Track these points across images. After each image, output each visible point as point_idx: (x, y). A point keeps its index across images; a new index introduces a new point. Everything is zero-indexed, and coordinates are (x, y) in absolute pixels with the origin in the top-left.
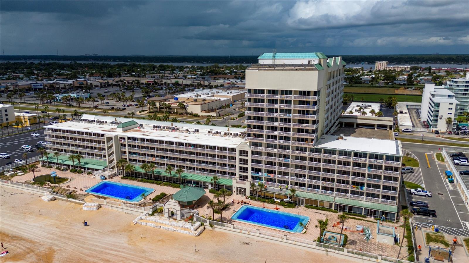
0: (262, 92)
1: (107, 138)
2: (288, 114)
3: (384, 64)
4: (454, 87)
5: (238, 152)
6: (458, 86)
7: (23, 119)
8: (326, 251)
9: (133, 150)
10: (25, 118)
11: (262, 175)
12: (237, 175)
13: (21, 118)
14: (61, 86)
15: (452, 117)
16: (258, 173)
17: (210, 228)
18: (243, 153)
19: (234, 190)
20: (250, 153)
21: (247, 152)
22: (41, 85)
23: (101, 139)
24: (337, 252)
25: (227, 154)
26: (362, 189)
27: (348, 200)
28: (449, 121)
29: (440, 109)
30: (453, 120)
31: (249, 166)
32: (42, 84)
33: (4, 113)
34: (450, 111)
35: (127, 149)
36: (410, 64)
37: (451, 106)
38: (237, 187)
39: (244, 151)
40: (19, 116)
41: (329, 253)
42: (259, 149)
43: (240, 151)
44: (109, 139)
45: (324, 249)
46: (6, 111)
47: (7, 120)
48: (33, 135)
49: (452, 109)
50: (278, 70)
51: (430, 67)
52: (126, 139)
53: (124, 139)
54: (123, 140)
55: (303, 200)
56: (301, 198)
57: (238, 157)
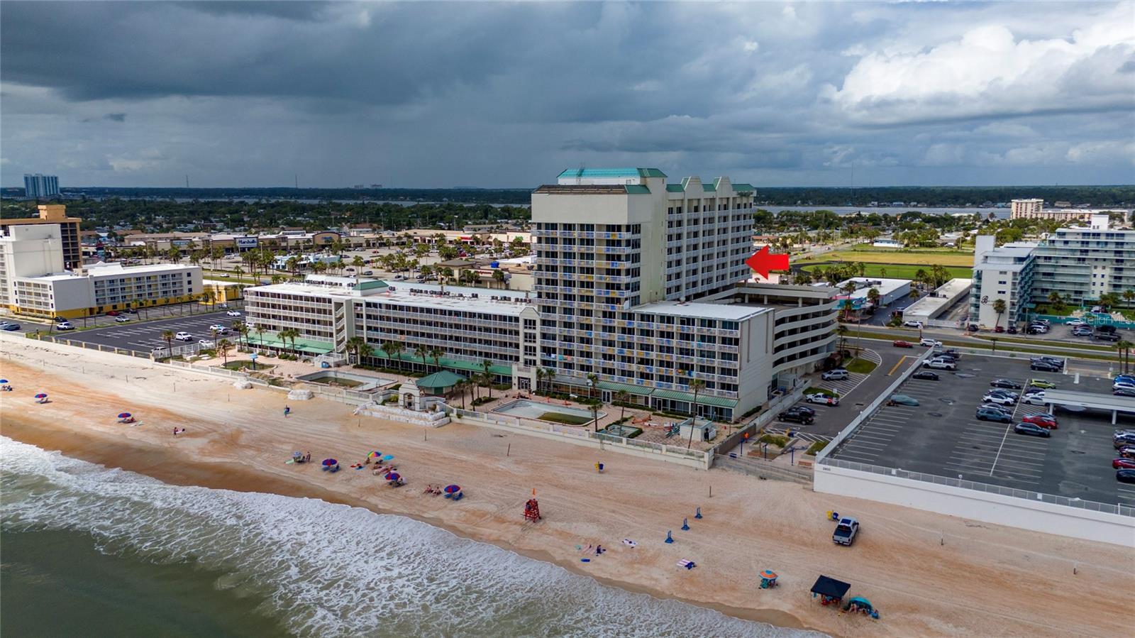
0: (554, 226)
1: (335, 303)
2: (590, 261)
5: (521, 323)
8: (601, 443)
9: (373, 323)
11: (556, 357)
12: (522, 360)
13: (212, 289)
14: (290, 245)
16: (550, 356)
17: (458, 420)
18: (530, 323)
19: (515, 381)
20: (538, 323)
21: (534, 321)
22: (253, 242)
23: (326, 306)
24: (614, 443)
25: (507, 326)
26: (690, 375)
27: (674, 391)
28: (1000, 306)
29: (984, 284)
30: (1008, 305)
31: (538, 344)
32: (255, 240)
33: (185, 279)
34: (1002, 288)
35: (364, 322)
37: (1002, 278)
38: (519, 378)
39: (530, 321)
41: (605, 447)
42: (552, 317)
43: (526, 321)
44: (339, 305)
45: (598, 441)
46: (189, 275)
47: (190, 290)
49: (1005, 283)
50: (575, 193)
52: (364, 305)
53: (361, 305)
54: (359, 308)
55: (608, 393)
56: (607, 391)
57: (522, 330)
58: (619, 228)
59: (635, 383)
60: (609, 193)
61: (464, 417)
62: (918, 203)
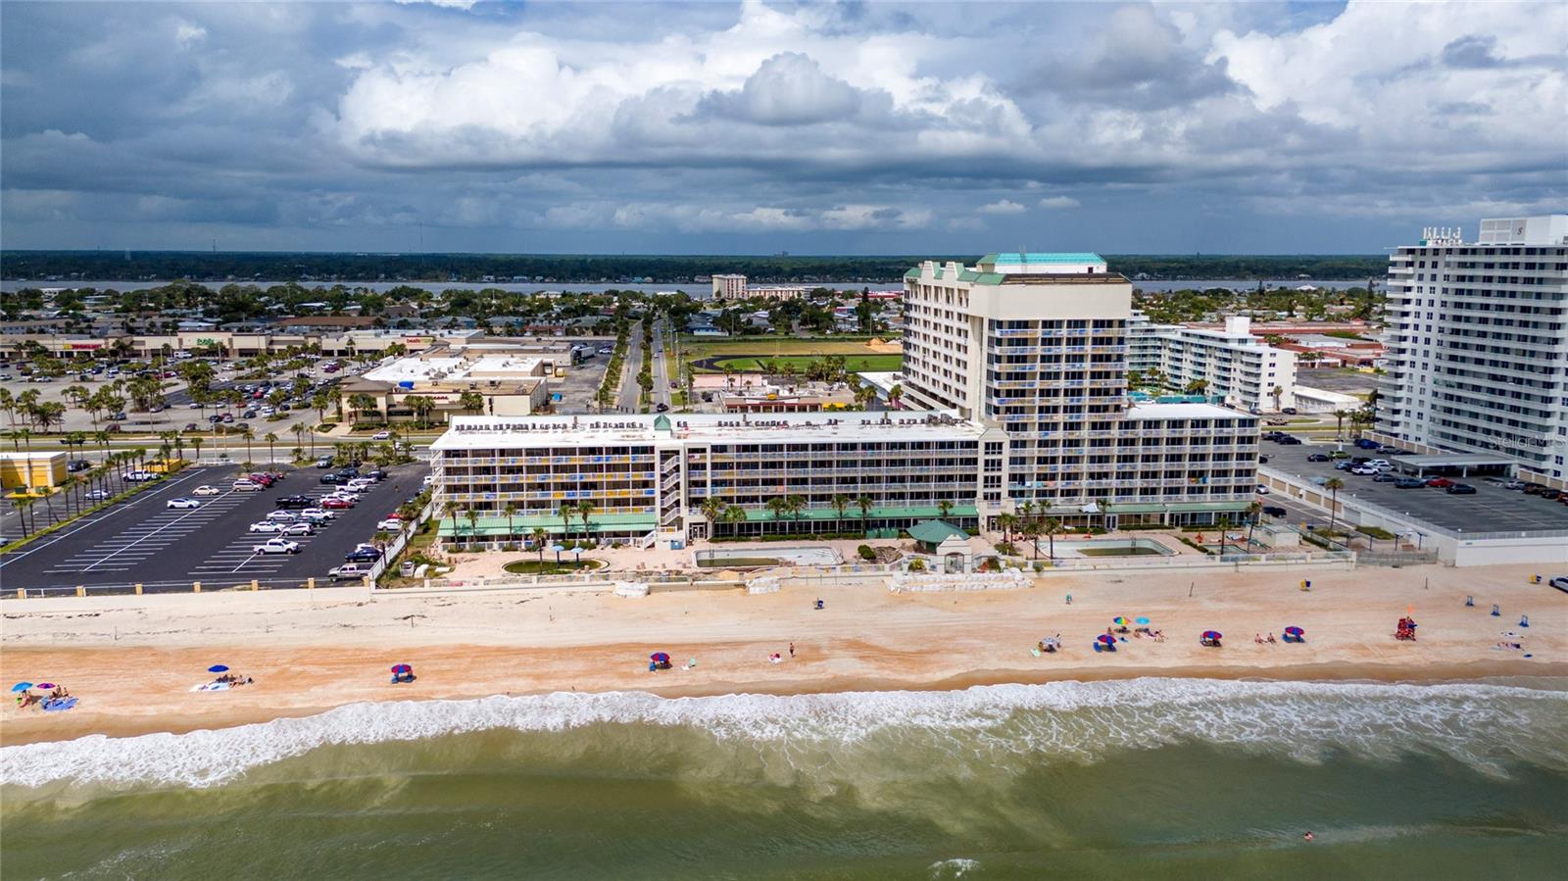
0: (1024, 324)
1: (663, 452)
2: (1078, 364)
3: (740, 282)
5: (981, 448)
7: (27, 469)
8: (1237, 565)
10: (34, 464)
11: (1031, 486)
13: (15, 468)
16: (1024, 484)
17: (1035, 575)
18: (994, 447)
19: (983, 522)
20: (1005, 446)
21: (1000, 445)
25: (957, 454)
26: (1204, 482)
27: (1185, 503)
31: (1006, 471)
35: (708, 475)
38: (989, 517)
39: (994, 444)
41: (1240, 568)
42: (1022, 435)
43: (987, 445)
44: (666, 455)
45: (1233, 563)
52: (709, 450)
53: (703, 450)
54: (697, 456)
56: (1111, 515)
57: (982, 457)
59: (1138, 501)
61: (1046, 568)
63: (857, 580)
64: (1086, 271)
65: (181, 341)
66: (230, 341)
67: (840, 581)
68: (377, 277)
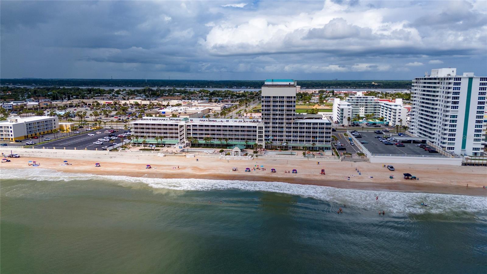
0: (269, 97)
1: (180, 126)
2: (282, 108)
3: (298, 88)
4: (350, 101)
5: (257, 128)
6: (352, 100)
7: (65, 127)
8: (308, 158)
9: (195, 132)
10: (67, 126)
11: (270, 138)
12: (257, 140)
13: (63, 126)
14: (28, 107)
15: (350, 116)
16: (268, 137)
17: (256, 158)
18: (261, 128)
20: (264, 128)
21: (262, 127)
22: (10, 107)
23: (176, 127)
24: (312, 158)
25: (252, 129)
26: (316, 139)
27: (311, 144)
28: (349, 119)
29: (344, 112)
30: (351, 118)
31: (264, 134)
32: (11, 105)
33: (53, 122)
34: (349, 113)
35: (191, 132)
36: (318, 89)
37: (349, 110)
39: (261, 127)
40: (61, 125)
41: (309, 159)
42: (268, 125)
43: (259, 127)
45: (307, 158)
46: (54, 120)
47: (55, 127)
48: (90, 135)
49: (350, 112)
50: (278, 87)
51: (333, 90)
52: (191, 126)
54: (189, 127)
56: (290, 146)
57: (258, 130)
58: (291, 97)
59: (297, 143)
60: (289, 87)
61: (259, 156)
62: (251, 87)
63: (213, 156)
64: (289, 84)
65: (130, 102)
66: (141, 102)
67: (209, 156)
68: (205, 87)
